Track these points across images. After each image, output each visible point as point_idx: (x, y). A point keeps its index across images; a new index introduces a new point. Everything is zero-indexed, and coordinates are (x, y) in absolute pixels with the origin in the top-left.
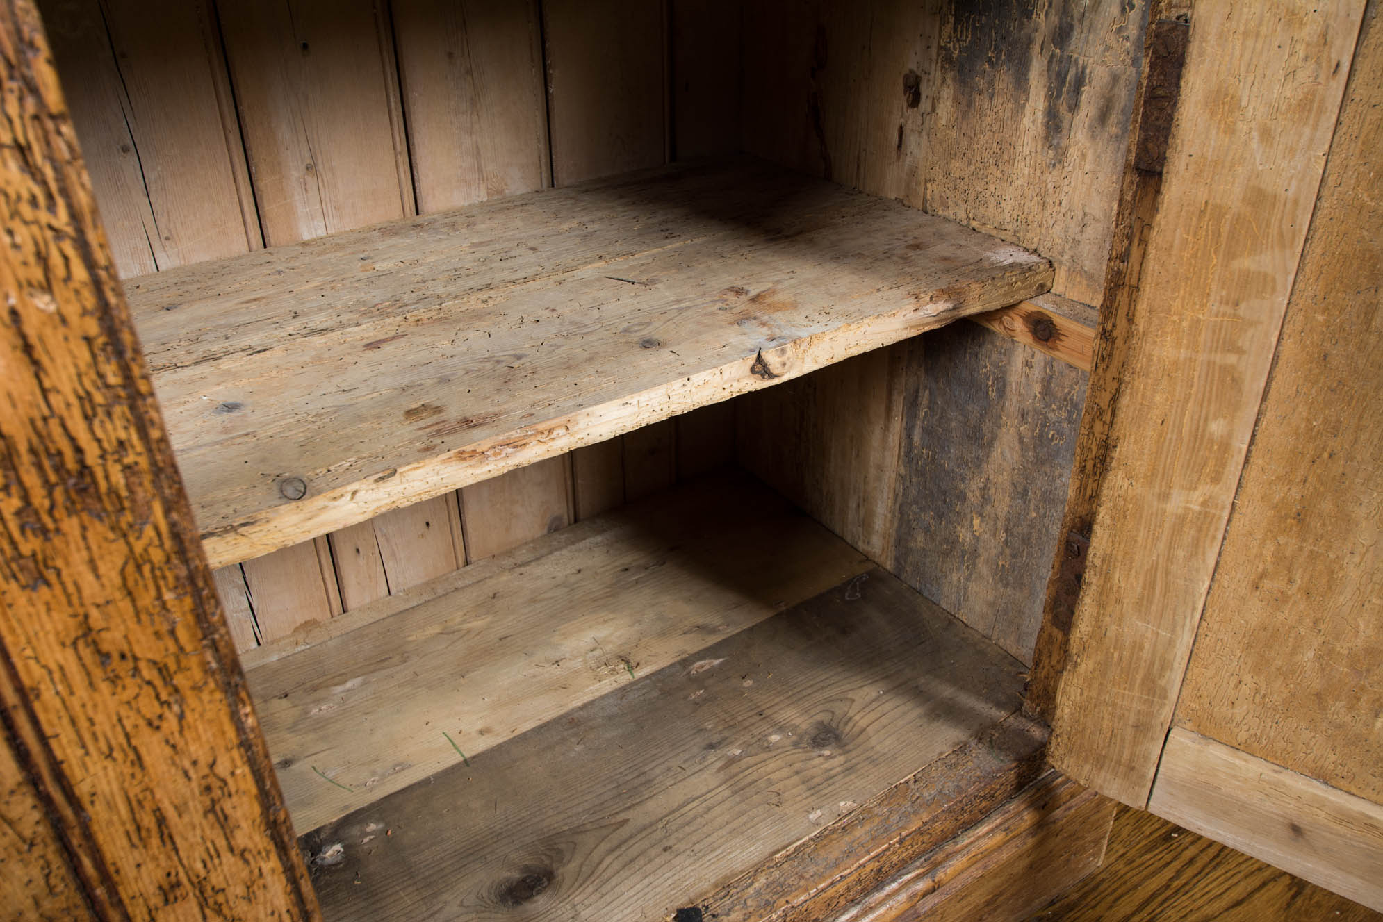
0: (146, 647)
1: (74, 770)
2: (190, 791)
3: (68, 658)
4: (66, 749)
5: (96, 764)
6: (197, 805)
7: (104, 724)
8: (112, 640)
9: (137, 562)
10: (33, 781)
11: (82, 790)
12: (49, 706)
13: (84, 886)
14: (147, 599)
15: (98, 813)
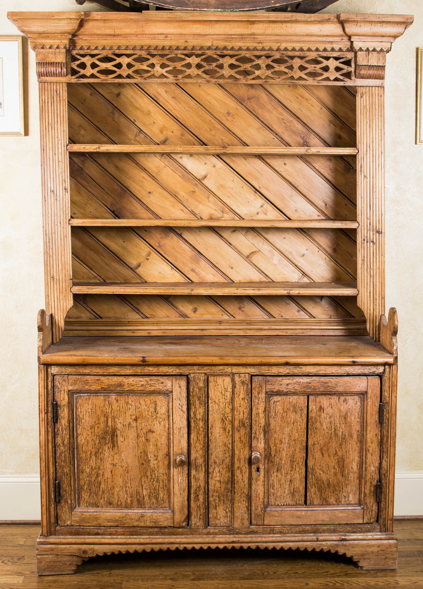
0: (244, 441)
1: (235, 451)
2: (243, 457)
3: (238, 439)
4: (235, 448)
5: (237, 451)
6: (243, 459)
7: (239, 447)
8: (242, 439)
9: (246, 433)
10: (232, 450)
11: (235, 453)
12: (235, 443)
13: (232, 464)
14: (245, 436)
15: (236, 456)
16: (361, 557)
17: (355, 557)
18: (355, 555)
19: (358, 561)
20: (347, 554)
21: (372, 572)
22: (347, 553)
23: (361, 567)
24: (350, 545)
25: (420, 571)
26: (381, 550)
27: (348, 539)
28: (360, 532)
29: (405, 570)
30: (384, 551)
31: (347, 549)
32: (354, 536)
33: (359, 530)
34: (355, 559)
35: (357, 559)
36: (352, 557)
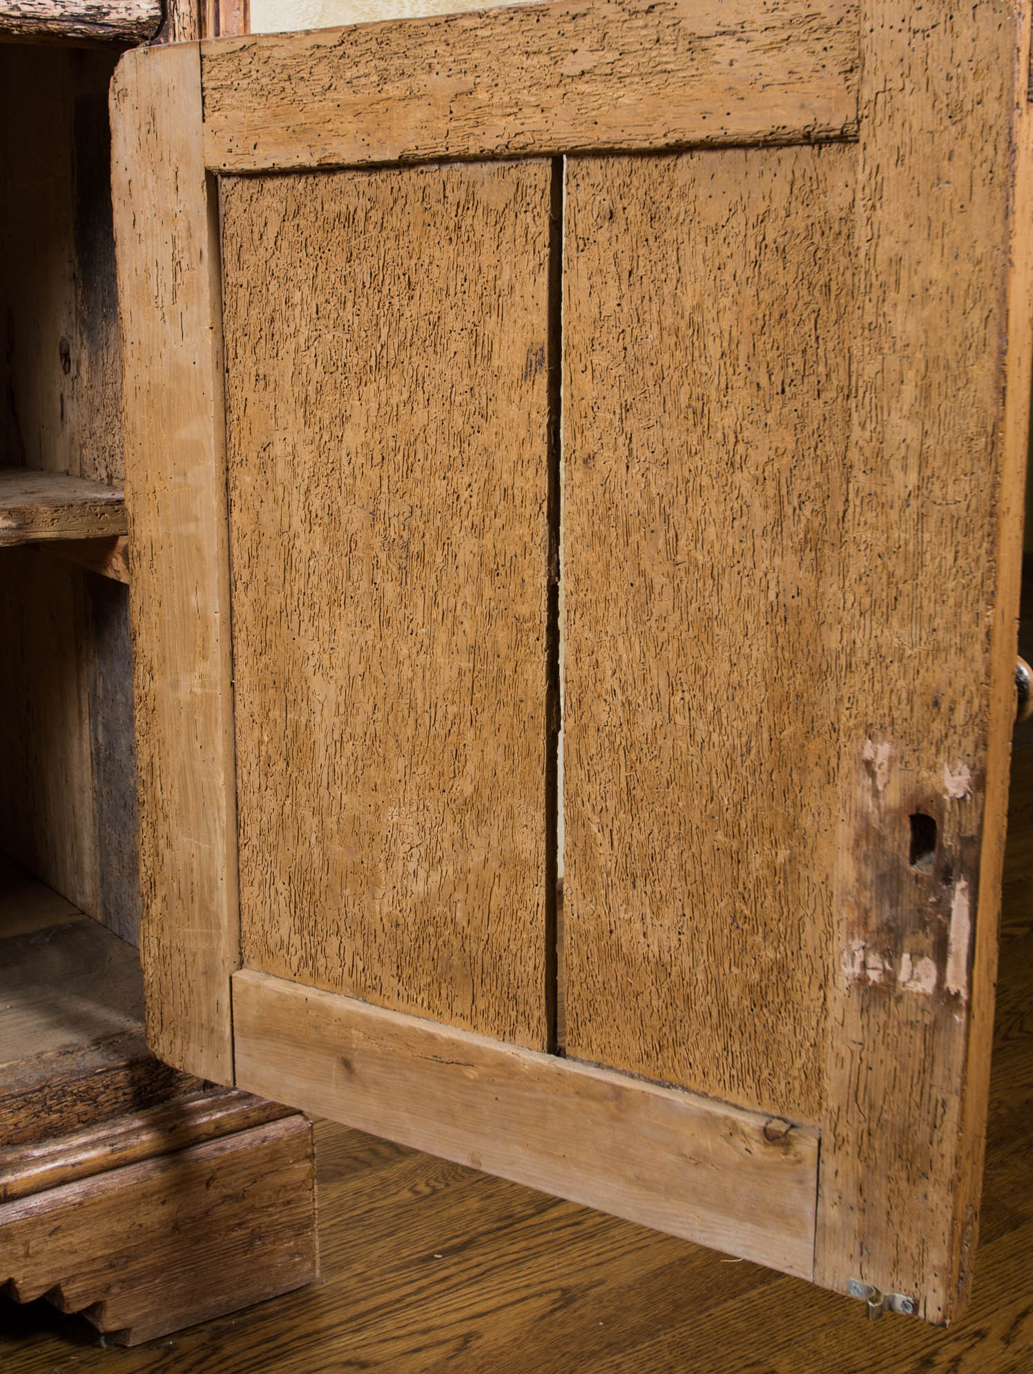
16: (111, 1276)
17: (69, 1291)
18: (70, 1279)
19: (97, 1308)
20: (20, 1283)
21: (188, 1342)
22: (18, 1276)
23: (111, 1336)
24: (35, 1221)
25: (445, 1253)
26: (226, 1198)
27: (17, 1189)
28: (89, 1123)
29: (358, 1268)
30: (238, 1197)
31: (21, 1250)
32: (53, 1157)
33: (80, 1107)
34: (76, 1298)
35: (85, 1294)
36: (54, 1294)
